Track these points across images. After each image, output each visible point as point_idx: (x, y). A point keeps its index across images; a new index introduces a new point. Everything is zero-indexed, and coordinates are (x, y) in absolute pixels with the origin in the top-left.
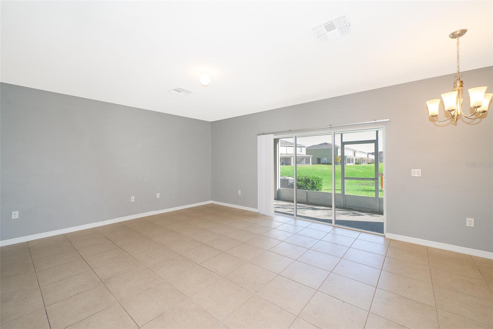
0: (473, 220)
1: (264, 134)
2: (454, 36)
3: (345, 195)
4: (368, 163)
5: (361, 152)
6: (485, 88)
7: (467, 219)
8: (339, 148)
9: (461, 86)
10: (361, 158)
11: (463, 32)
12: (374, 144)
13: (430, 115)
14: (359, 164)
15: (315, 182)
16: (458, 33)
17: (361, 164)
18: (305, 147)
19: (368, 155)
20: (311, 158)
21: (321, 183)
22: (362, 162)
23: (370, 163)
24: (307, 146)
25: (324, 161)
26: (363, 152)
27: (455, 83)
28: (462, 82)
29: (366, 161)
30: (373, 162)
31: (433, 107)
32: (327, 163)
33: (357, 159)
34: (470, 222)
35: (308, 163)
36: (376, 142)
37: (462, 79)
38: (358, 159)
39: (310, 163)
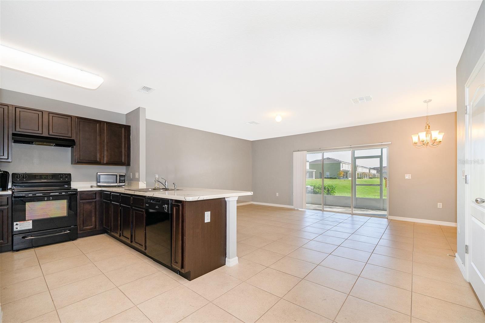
0: (441, 204)
1: (298, 151)
2: (425, 102)
3: (356, 198)
4: (370, 178)
5: (363, 167)
6: (438, 131)
7: (438, 204)
8: (341, 163)
9: (429, 128)
10: (363, 173)
11: (430, 101)
12: (379, 158)
13: (413, 142)
14: (361, 179)
15: (330, 189)
16: (428, 101)
17: (363, 178)
18: (308, 162)
19: (369, 170)
20: (314, 172)
21: (335, 190)
22: (363, 177)
23: (372, 178)
24: (310, 161)
25: (327, 175)
26: (365, 167)
27: (426, 127)
28: (429, 126)
29: (368, 176)
30: (374, 177)
31: (415, 139)
32: (330, 177)
33: (358, 174)
34: (440, 205)
35: (312, 178)
36: (381, 157)
37: (429, 125)
38: (360, 174)
39: (313, 177)
